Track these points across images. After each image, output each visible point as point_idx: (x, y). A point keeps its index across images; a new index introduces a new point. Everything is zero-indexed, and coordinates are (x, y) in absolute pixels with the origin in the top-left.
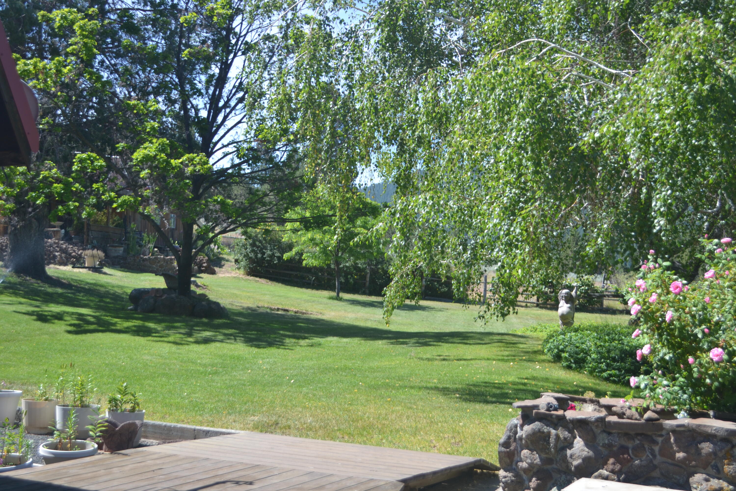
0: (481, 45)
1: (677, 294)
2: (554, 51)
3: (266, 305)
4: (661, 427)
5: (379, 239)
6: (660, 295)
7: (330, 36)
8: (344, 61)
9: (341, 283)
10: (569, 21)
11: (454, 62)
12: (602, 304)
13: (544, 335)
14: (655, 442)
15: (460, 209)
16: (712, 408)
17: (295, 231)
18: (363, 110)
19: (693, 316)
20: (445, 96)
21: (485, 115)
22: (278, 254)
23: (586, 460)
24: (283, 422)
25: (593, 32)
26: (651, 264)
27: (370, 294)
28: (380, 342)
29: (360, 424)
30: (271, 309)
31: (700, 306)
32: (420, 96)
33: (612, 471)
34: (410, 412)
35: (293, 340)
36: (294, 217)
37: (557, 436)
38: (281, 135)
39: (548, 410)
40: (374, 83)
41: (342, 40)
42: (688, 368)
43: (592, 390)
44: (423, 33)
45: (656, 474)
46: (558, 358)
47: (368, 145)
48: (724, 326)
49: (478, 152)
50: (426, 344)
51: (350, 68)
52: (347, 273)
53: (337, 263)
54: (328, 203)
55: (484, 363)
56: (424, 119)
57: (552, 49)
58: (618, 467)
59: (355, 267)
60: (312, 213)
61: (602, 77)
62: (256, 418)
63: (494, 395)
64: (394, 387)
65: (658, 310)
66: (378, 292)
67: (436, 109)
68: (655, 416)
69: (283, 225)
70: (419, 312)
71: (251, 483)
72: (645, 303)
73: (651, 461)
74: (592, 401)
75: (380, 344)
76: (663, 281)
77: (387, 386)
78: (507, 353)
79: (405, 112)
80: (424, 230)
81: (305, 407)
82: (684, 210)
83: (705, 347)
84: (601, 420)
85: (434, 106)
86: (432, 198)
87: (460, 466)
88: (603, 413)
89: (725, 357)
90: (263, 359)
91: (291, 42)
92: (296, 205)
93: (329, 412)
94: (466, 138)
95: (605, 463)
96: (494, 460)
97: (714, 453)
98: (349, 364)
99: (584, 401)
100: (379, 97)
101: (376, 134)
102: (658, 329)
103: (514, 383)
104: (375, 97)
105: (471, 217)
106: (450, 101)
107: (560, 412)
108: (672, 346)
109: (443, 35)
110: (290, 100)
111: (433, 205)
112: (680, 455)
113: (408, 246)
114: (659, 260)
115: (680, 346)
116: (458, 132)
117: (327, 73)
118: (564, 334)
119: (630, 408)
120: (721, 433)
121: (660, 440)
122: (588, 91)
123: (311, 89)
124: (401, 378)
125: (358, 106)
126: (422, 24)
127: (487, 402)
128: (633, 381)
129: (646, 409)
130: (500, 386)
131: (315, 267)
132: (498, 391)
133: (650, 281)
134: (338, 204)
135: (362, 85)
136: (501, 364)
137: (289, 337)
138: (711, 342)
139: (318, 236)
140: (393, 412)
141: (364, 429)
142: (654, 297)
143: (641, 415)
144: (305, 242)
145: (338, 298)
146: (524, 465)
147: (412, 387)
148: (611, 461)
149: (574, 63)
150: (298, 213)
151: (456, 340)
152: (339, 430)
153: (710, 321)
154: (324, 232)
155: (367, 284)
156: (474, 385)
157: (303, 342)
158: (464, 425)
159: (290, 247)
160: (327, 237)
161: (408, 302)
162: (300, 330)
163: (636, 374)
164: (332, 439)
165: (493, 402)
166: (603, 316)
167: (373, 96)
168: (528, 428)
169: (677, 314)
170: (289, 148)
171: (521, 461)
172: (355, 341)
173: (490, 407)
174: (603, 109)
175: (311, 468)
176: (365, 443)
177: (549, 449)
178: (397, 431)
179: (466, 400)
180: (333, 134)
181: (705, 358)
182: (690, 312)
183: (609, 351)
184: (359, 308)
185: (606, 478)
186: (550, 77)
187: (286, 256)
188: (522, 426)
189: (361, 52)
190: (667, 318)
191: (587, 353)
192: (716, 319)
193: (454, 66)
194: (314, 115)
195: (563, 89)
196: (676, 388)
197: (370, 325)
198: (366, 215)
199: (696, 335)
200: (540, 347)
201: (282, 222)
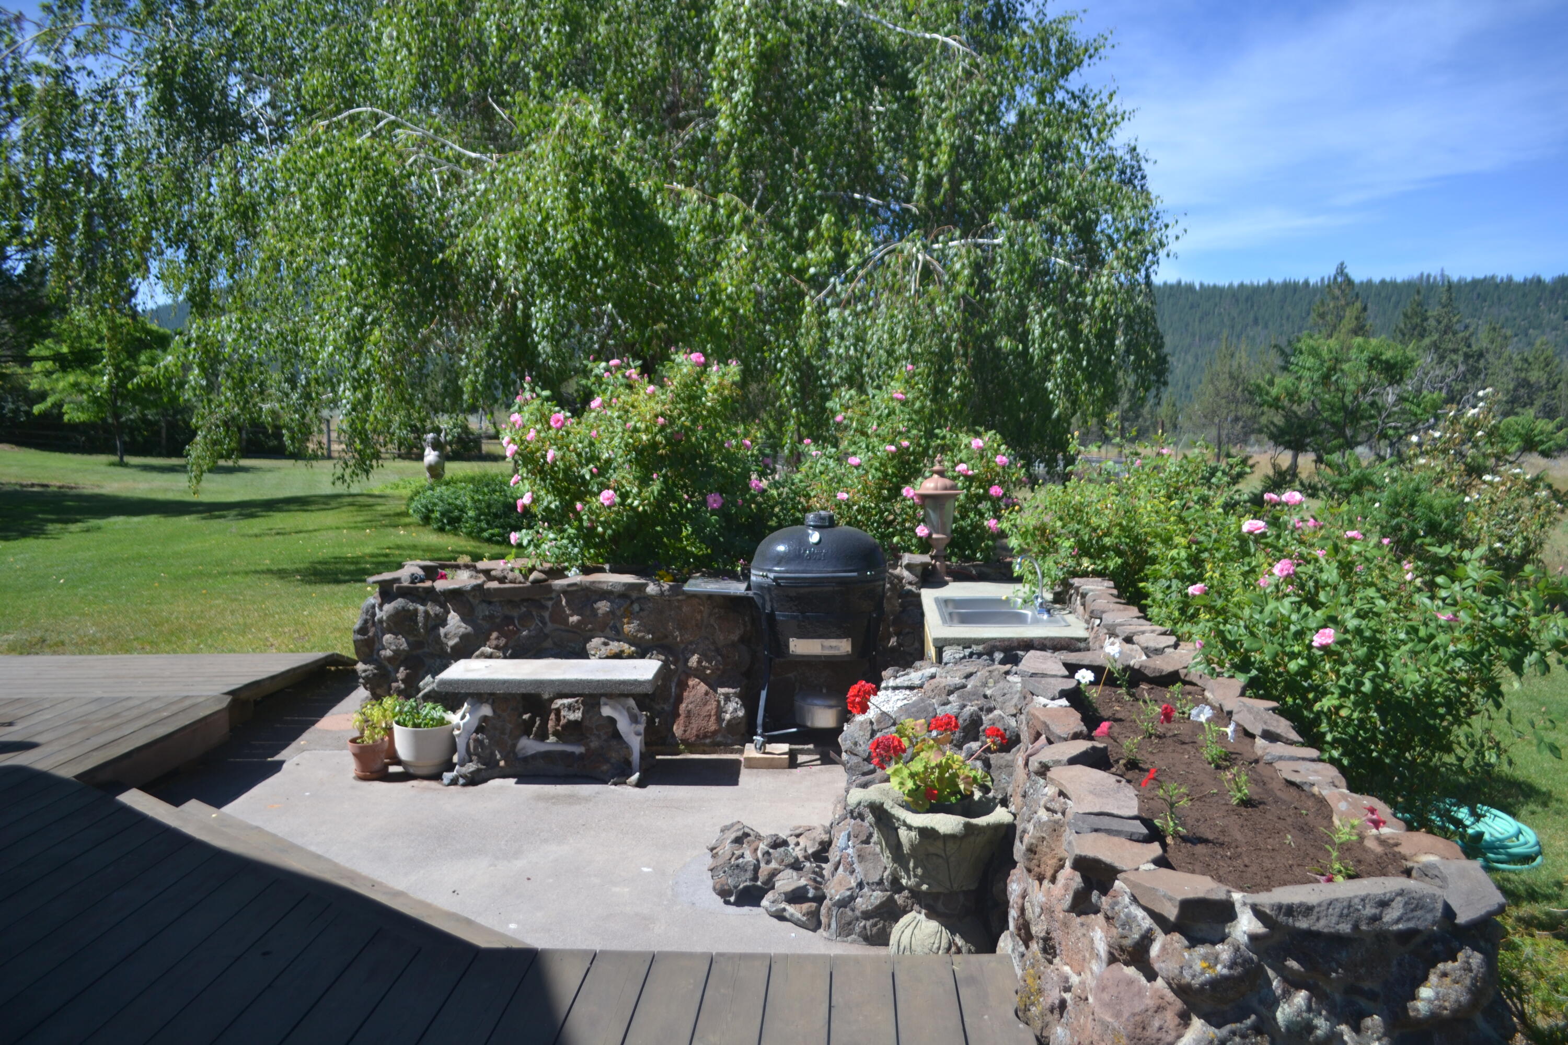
0: (296, 114)
1: (558, 429)
2: (394, 125)
3: (13, 481)
4: (550, 589)
5: (170, 379)
6: (539, 432)
7: (73, 93)
8: (97, 129)
9: (124, 443)
10: (414, 87)
11: (258, 135)
12: (480, 450)
13: (407, 492)
14: (544, 607)
15: (281, 334)
16: (607, 561)
17: (48, 374)
18: (131, 199)
19: (579, 455)
20: (250, 183)
21: (308, 208)
22: (25, 408)
23: (464, 637)
24: (53, 638)
25: (446, 102)
26: (527, 395)
27: (169, 455)
28: (187, 518)
29: (165, 628)
30: (22, 486)
31: (586, 442)
32: (214, 181)
33: (497, 647)
34: (235, 605)
35: (59, 526)
36: (45, 353)
37: (426, 613)
38: (11, 237)
39: (412, 582)
40: (145, 162)
41: (92, 100)
42: (578, 515)
43: (467, 553)
44: (212, 95)
45: (548, 644)
46: (426, 520)
47: (144, 249)
48: (615, 464)
49: (300, 260)
50: (252, 516)
51: (107, 139)
52: (132, 428)
53: (117, 416)
54: (91, 333)
55: (332, 534)
56: (222, 213)
57: (393, 122)
58: (502, 642)
59: (144, 419)
60: (71, 347)
61: (458, 162)
62: (11, 637)
63: (348, 573)
64: (209, 575)
65: (538, 450)
66: (179, 453)
67: (238, 199)
68: (543, 576)
69: (29, 366)
70: (242, 475)
71: (10, 724)
72: (522, 442)
73: (541, 630)
74: (467, 567)
75: (187, 521)
76: (543, 415)
77: (201, 575)
78: (360, 519)
79: (196, 204)
80: (231, 364)
81: (84, 615)
82: (569, 330)
83: (595, 489)
84: (479, 588)
85: (235, 196)
86: (240, 320)
87: (306, 665)
88: (482, 578)
89: (618, 500)
90: (14, 555)
91: (14, 101)
92: (45, 336)
93: (120, 617)
94: (282, 240)
95: (488, 639)
96: (349, 652)
97: (612, 612)
98: (145, 551)
99: (458, 567)
100: (154, 181)
101: (154, 234)
102: (540, 472)
103: (372, 556)
104: (148, 182)
105: (296, 344)
106: (257, 188)
107: (428, 584)
108: (558, 492)
109: (241, 99)
110: (18, 185)
111: (242, 331)
112: (574, 619)
113: (211, 387)
114: (538, 389)
115: (567, 490)
116: (270, 232)
117: (74, 146)
118: (432, 489)
119: (512, 570)
120: (618, 589)
121: (550, 603)
122: (441, 179)
123: (48, 171)
124: (219, 563)
125: (125, 194)
126: (211, 83)
127: (338, 582)
128: (514, 537)
129: (532, 569)
130: (355, 561)
131: (83, 424)
132: (352, 567)
133: (527, 415)
134: (105, 331)
135: (128, 165)
136: (353, 533)
137: (53, 521)
138: (601, 484)
139: (84, 379)
140: (211, 607)
141: (172, 633)
142: (532, 433)
143: (526, 577)
144: (64, 390)
145: (122, 464)
146: (388, 653)
147: (235, 573)
148: (495, 635)
149: (421, 144)
150: (48, 348)
151: (292, 507)
152: (137, 639)
153: (599, 459)
154: (94, 374)
155: (164, 442)
156: (320, 563)
157: (73, 527)
158: (310, 614)
159: (42, 396)
160: (97, 380)
161: (222, 462)
162: (69, 510)
163: (518, 529)
164: (128, 651)
165: (345, 582)
166: (481, 464)
167: (145, 180)
168: (387, 607)
169: (559, 454)
170: (26, 256)
171: (384, 648)
172: (152, 519)
173: (343, 587)
174: (463, 203)
175: (99, 693)
176: (175, 651)
177: (418, 630)
178: (220, 631)
179: (310, 582)
180: (90, 233)
181: (595, 503)
182: (575, 450)
183: (489, 506)
184: (154, 475)
185: (490, 656)
186: (390, 161)
187: (37, 409)
188: (381, 606)
189: (124, 117)
190: (549, 458)
191: (462, 510)
192: (605, 456)
193: (260, 140)
194: (57, 208)
195: (409, 176)
196: (565, 541)
197: (171, 496)
198: (151, 348)
199: (583, 477)
200: (403, 508)
201: (27, 362)
